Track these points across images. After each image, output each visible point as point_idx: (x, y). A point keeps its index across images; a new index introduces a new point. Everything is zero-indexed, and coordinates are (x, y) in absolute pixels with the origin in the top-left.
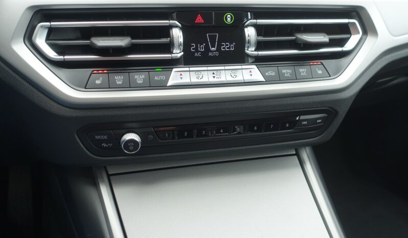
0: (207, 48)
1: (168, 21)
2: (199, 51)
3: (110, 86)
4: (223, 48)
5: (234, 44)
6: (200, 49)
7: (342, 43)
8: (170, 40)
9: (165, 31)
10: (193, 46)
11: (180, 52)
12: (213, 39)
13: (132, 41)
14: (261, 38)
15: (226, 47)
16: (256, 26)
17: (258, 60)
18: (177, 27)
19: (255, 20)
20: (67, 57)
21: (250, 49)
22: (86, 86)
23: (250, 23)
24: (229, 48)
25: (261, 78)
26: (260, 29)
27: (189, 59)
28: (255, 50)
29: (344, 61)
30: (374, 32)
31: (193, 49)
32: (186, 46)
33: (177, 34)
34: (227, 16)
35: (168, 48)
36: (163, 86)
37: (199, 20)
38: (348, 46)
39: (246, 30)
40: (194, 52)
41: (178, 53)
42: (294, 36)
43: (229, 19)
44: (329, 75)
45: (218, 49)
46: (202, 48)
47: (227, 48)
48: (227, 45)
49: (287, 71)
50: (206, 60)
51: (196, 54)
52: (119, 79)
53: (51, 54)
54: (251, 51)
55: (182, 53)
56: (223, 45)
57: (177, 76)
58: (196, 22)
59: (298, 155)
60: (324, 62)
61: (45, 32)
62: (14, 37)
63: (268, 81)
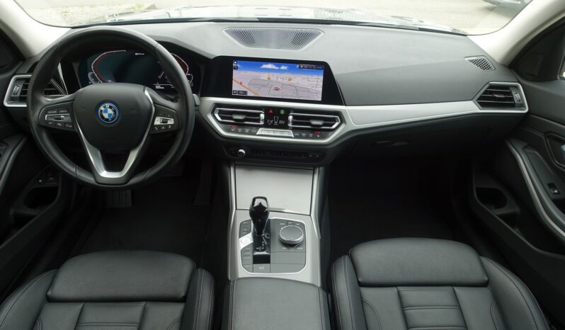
0: (274, 122)
1: (260, 111)
2: (270, 123)
3: (236, 132)
5: (284, 121)
7: (332, 125)
8: (260, 118)
9: (258, 115)
12: (276, 118)
14: (295, 120)
15: (281, 122)
16: (293, 115)
17: (294, 129)
18: (262, 113)
20: (224, 121)
22: (228, 131)
23: (291, 114)
25: (293, 136)
26: (295, 117)
27: (266, 126)
28: (292, 125)
29: (331, 133)
30: (346, 123)
32: (265, 120)
33: (262, 116)
35: (258, 121)
36: (255, 134)
37: (271, 111)
38: (334, 127)
39: (289, 116)
40: (268, 123)
41: (262, 123)
43: (282, 112)
44: (323, 137)
45: (278, 123)
46: (272, 122)
49: (304, 135)
50: (272, 126)
52: (240, 130)
53: (219, 119)
54: (290, 125)
57: (261, 131)
58: (269, 112)
59: (314, 170)
60: (321, 132)
61: (218, 112)
62: (208, 113)
63: (296, 137)
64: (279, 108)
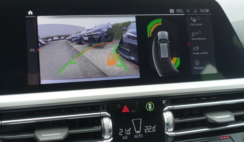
0: (133, 132)
1: (99, 113)
2: (127, 135)
4: (146, 131)
5: (155, 126)
6: (127, 133)
8: (101, 128)
9: (98, 121)
10: (121, 131)
11: (110, 138)
12: (137, 123)
13: (70, 132)
14: (178, 120)
15: (148, 129)
16: (172, 111)
18: (107, 116)
19: (172, 106)
21: (169, 130)
23: (168, 108)
24: (151, 130)
26: (176, 113)
28: (174, 131)
31: (121, 133)
32: (115, 131)
34: (148, 105)
37: (126, 110)
39: (164, 114)
40: (122, 136)
41: (108, 139)
42: (205, 116)
43: (150, 107)
45: (142, 132)
46: (128, 132)
47: (150, 130)
48: (150, 128)
51: (124, 138)
54: (170, 132)
55: (112, 139)
56: (146, 128)
58: (123, 112)
60: (231, 135)
64: (142, 100)
